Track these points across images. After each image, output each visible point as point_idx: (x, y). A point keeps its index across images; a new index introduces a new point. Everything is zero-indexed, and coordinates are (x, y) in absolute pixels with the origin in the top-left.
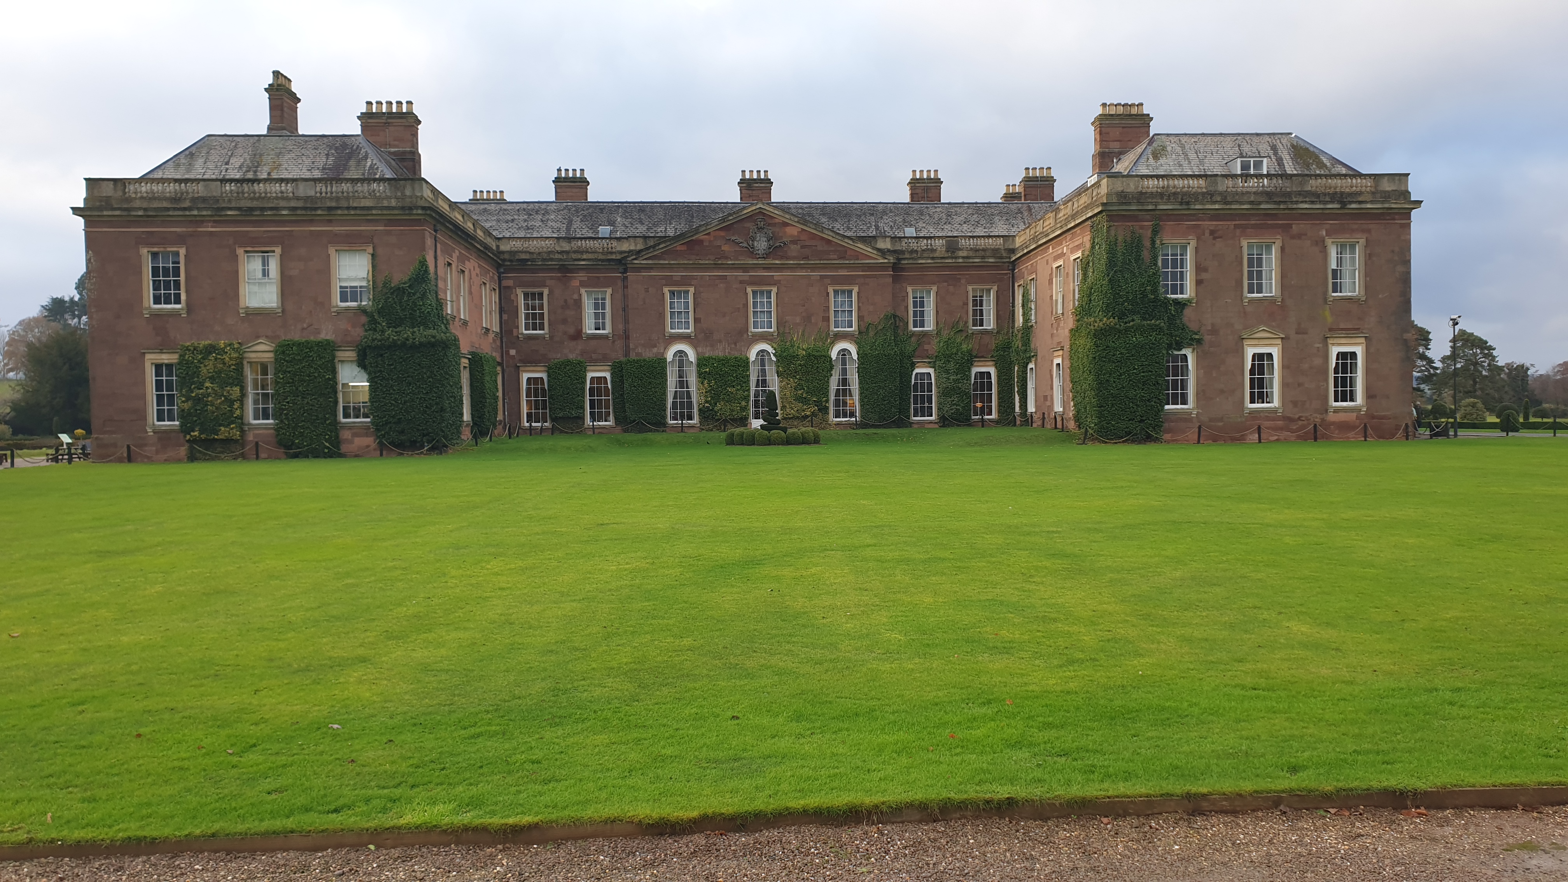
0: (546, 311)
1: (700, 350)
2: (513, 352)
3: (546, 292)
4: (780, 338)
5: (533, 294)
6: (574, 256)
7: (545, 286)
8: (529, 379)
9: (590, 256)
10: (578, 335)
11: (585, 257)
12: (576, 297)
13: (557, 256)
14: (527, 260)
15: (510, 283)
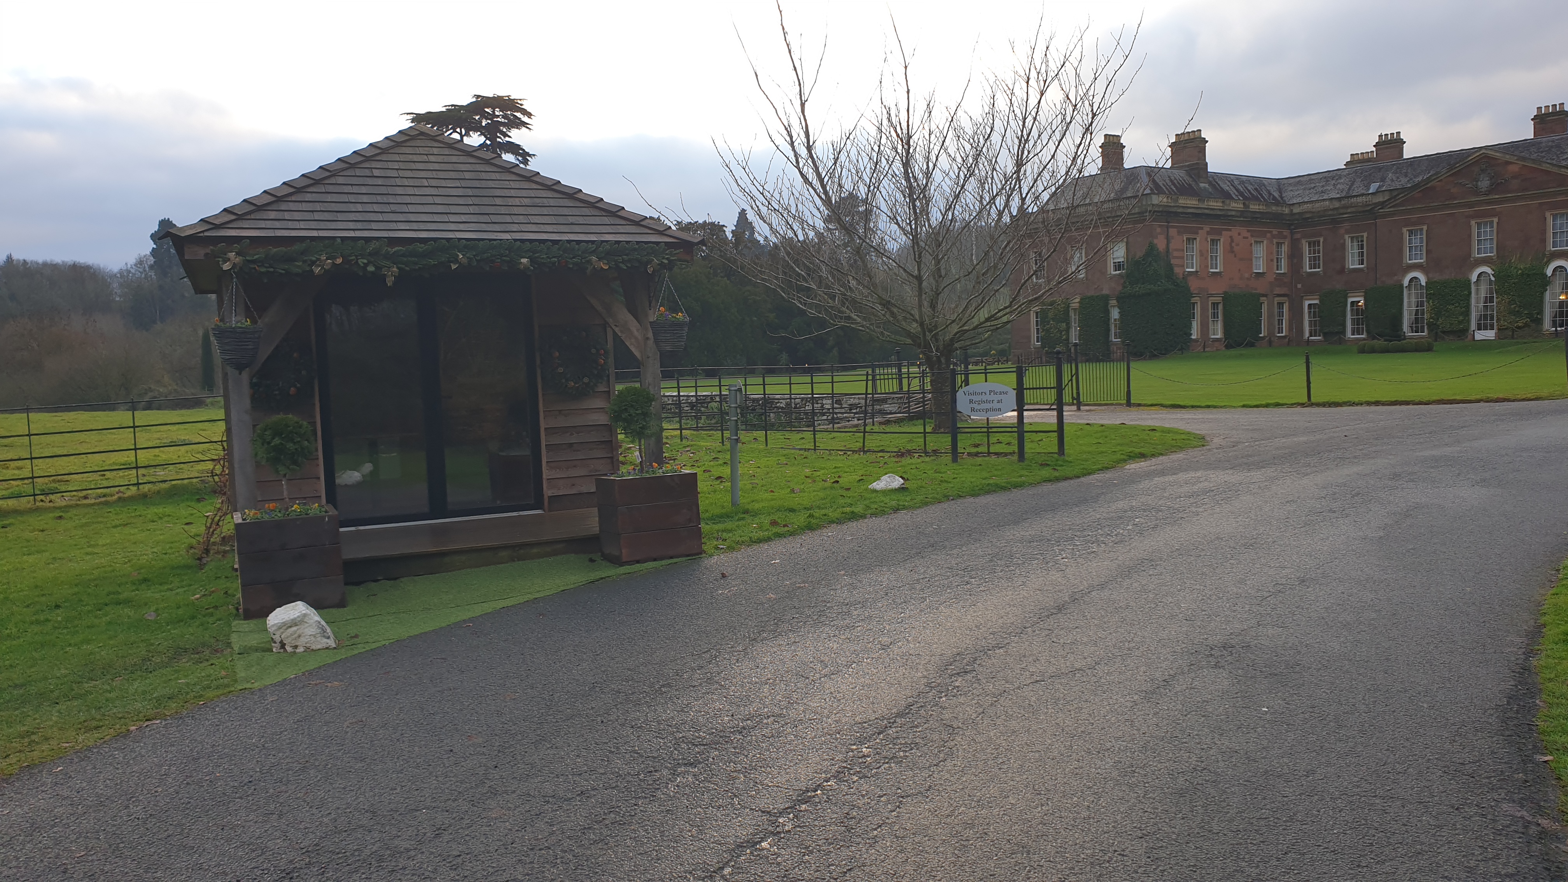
0: (1321, 255)
1: (1431, 275)
2: (1299, 286)
3: (1322, 240)
4: (1500, 262)
5: (1314, 242)
6: (1342, 211)
7: (1321, 236)
8: (1310, 305)
9: (1353, 209)
10: (1342, 270)
11: (1349, 211)
12: (1342, 241)
13: (1330, 213)
14: (1309, 218)
15: (1298, 236)
